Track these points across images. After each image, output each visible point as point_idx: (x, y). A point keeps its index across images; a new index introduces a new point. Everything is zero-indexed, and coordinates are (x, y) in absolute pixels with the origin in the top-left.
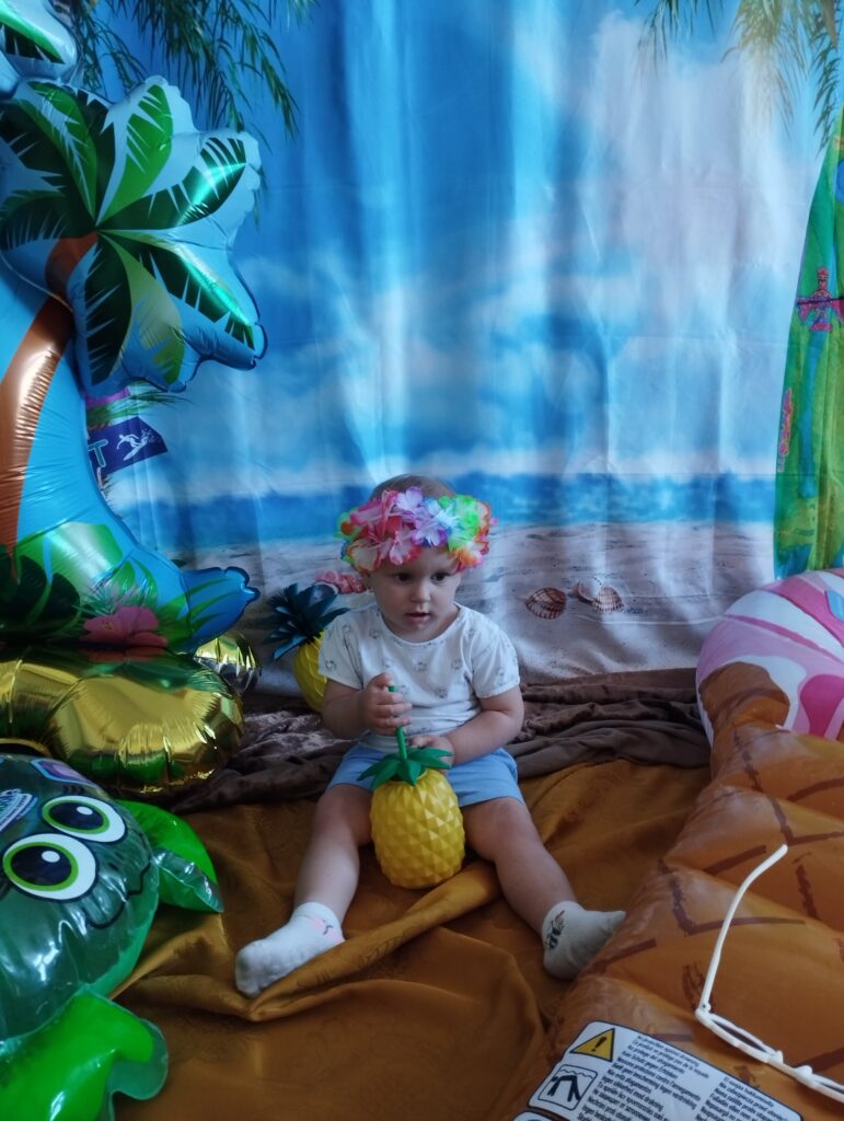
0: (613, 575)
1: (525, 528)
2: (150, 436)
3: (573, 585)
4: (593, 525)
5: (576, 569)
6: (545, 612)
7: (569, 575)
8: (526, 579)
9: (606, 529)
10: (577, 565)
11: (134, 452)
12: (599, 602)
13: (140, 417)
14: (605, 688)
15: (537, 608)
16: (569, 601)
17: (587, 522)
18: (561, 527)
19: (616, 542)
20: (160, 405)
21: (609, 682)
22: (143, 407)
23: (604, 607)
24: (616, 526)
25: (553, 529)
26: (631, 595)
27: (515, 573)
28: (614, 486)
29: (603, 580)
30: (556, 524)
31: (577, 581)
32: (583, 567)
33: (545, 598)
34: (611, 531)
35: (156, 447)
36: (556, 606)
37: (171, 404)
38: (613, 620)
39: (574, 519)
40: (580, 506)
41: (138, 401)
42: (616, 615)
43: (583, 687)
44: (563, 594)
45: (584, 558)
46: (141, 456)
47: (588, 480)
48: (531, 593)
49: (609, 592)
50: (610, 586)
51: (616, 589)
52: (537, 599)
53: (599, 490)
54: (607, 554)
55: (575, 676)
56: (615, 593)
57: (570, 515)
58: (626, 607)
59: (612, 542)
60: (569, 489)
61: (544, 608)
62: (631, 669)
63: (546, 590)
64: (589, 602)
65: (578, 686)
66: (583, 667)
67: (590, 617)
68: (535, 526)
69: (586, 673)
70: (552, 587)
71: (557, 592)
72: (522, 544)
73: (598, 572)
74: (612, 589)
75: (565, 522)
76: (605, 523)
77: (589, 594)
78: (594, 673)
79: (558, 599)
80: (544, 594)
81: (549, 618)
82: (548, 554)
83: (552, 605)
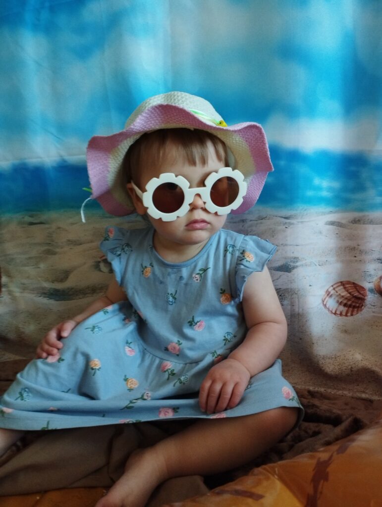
3: (375, 279)
5: (381, 261)
6: (341, 308)
15: (332, 305)
16: (370, 298)
18: (366, 213)
25: (357, 215)
30: (361, 210)
31: (380, 274)
33: (342, 292)
36: (354, 302)
44: (363, 288)
52: (333, 292)
61: (341, 303)
63: (343, 284)
70: (352, 281)
71: (356, 287)
72: (319, 232)
79: (356, 294)
80: (342, 287)
81: (346, 315)
82: (348, 243)
83: (350, 300)
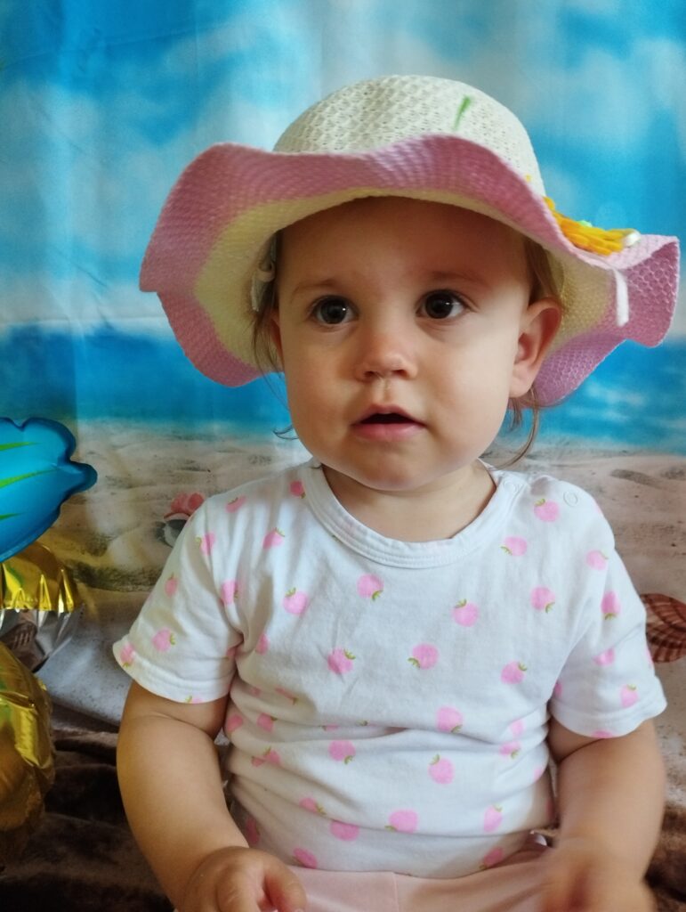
1: (608, 454)
25: (677, 461)
68: (634, 454)
72: (601, 490)
79: (677, 621)
82: (659, 517)
83: (663, 632)
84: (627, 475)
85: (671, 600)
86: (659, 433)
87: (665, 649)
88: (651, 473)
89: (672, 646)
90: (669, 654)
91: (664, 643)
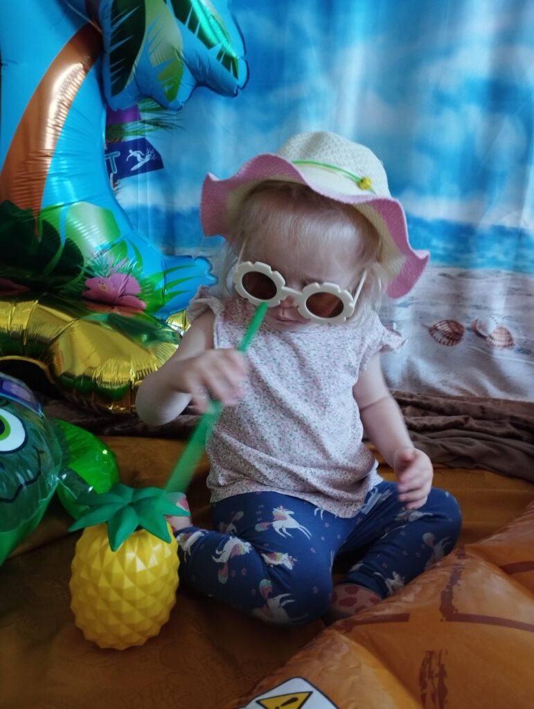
0: (510, 318)
1: (438, 267)
2: (152, 155)
3: (472, 320)
4: (498, 272)
5: (477, 307)
6: (445, 339)
7: (470, 311)
8: (433, 311)
9: (510, 277)
10: (479, 304)
11: (139, 165)
12: (492, 339)
13: (147, 138)
14: (482, 408)
15: (438, 336)
16: (467, 334)
17: (493, 269)
18: (469, 270)
19: (517, 290)
20: (162, 130)
21: (488, 405)
22: (150, 131)
23: (496, 343)
24: (520, 276)
25: (463, 270)
26: (523, 338)
27: (423, 303)
28: (524, 240)
29: (499, 320)
30: (466, 267)
31: (476, 317)
32: (483, 306)
33: (446, 328)
34: (514, 280)
35: (156, 164)
36: (454, 336)
37: (170, 130)
38: (502, 355)
39: (483, 265)
40: (490, 254)
41: (146, 125)
42: (506, 351)
43: (464, 404)
44: (462, 327)
45: (485, 298)
46: (144, 169)
47: (501, 232)
48: (435, 323)
49: (504, 332)
50: (505, 326)
51: (510, 330)
52: (439, 328)
53: (509, 242)
54: (507, 299)
55: (460, 395)
56: (508, 333)
57: (480, 261)
58: (517, 346)
59: (513, 289)
60: (482, 237)
61: (445, 336)
62: (511, 398)
63: (448, 322)
64: (484, 337)
65: (460, 402)
66: (469, 389)
67: (483, 349)
68: (448, 267)
69: (471, 394)
70: (455, 320)
71: (457, 325)
72: (434, 281)
73: (496, 312)
74: (506, 330)
75: (475, 266)
76: (510, 272)
77: (485, 330)
78: (477, 395)
79: (457, 331)
80: (446, 325)
81: (448, 345)
82: (454, 291)
83: (451, 334)
84: (444, 275)
85: (456, 322)
86: (457, 260)
87: (451, 341)
88: (453, 275)
89: (454, 340)
90: (453, 343)
91: (451, 339)
